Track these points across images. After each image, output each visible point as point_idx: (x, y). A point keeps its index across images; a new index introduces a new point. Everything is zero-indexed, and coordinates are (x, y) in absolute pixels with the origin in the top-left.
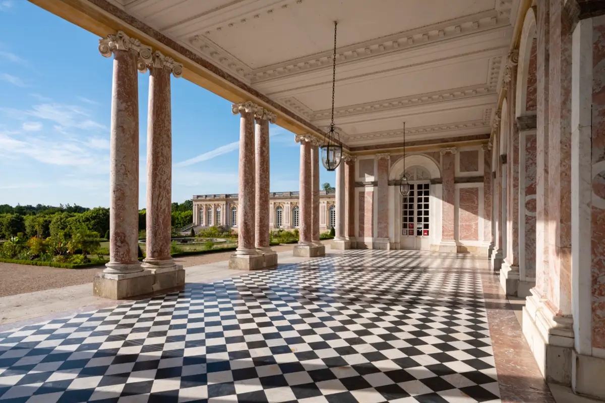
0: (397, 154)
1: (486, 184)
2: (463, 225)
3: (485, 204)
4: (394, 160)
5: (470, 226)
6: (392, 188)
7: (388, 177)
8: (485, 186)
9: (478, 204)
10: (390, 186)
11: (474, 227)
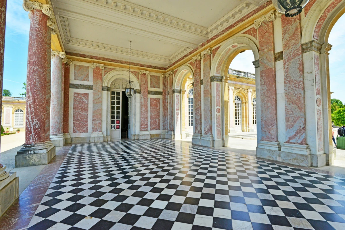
0: (109, 67)
1: (164, 97)
2: (152, 121)
3: (163, 108)
4: (107, 71)
5: (156, 121)
6: (105, 92)
7: (102, 84)
8: (163, 98)
9: (159, 108)
10: (103, 91)
11: (158, 122)
